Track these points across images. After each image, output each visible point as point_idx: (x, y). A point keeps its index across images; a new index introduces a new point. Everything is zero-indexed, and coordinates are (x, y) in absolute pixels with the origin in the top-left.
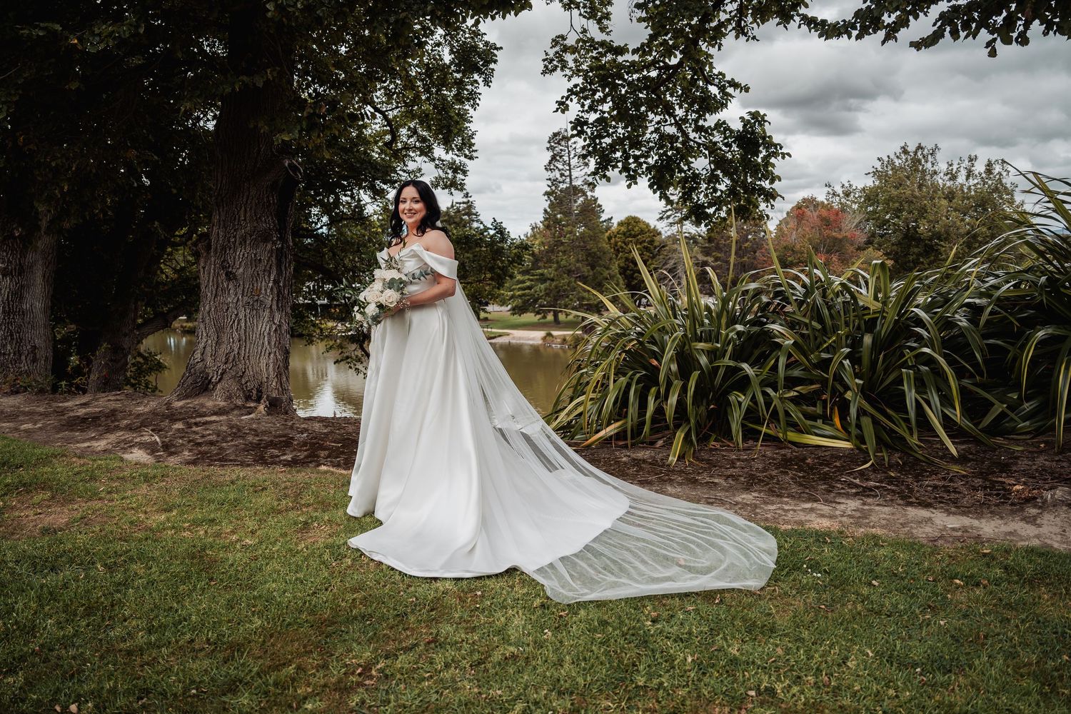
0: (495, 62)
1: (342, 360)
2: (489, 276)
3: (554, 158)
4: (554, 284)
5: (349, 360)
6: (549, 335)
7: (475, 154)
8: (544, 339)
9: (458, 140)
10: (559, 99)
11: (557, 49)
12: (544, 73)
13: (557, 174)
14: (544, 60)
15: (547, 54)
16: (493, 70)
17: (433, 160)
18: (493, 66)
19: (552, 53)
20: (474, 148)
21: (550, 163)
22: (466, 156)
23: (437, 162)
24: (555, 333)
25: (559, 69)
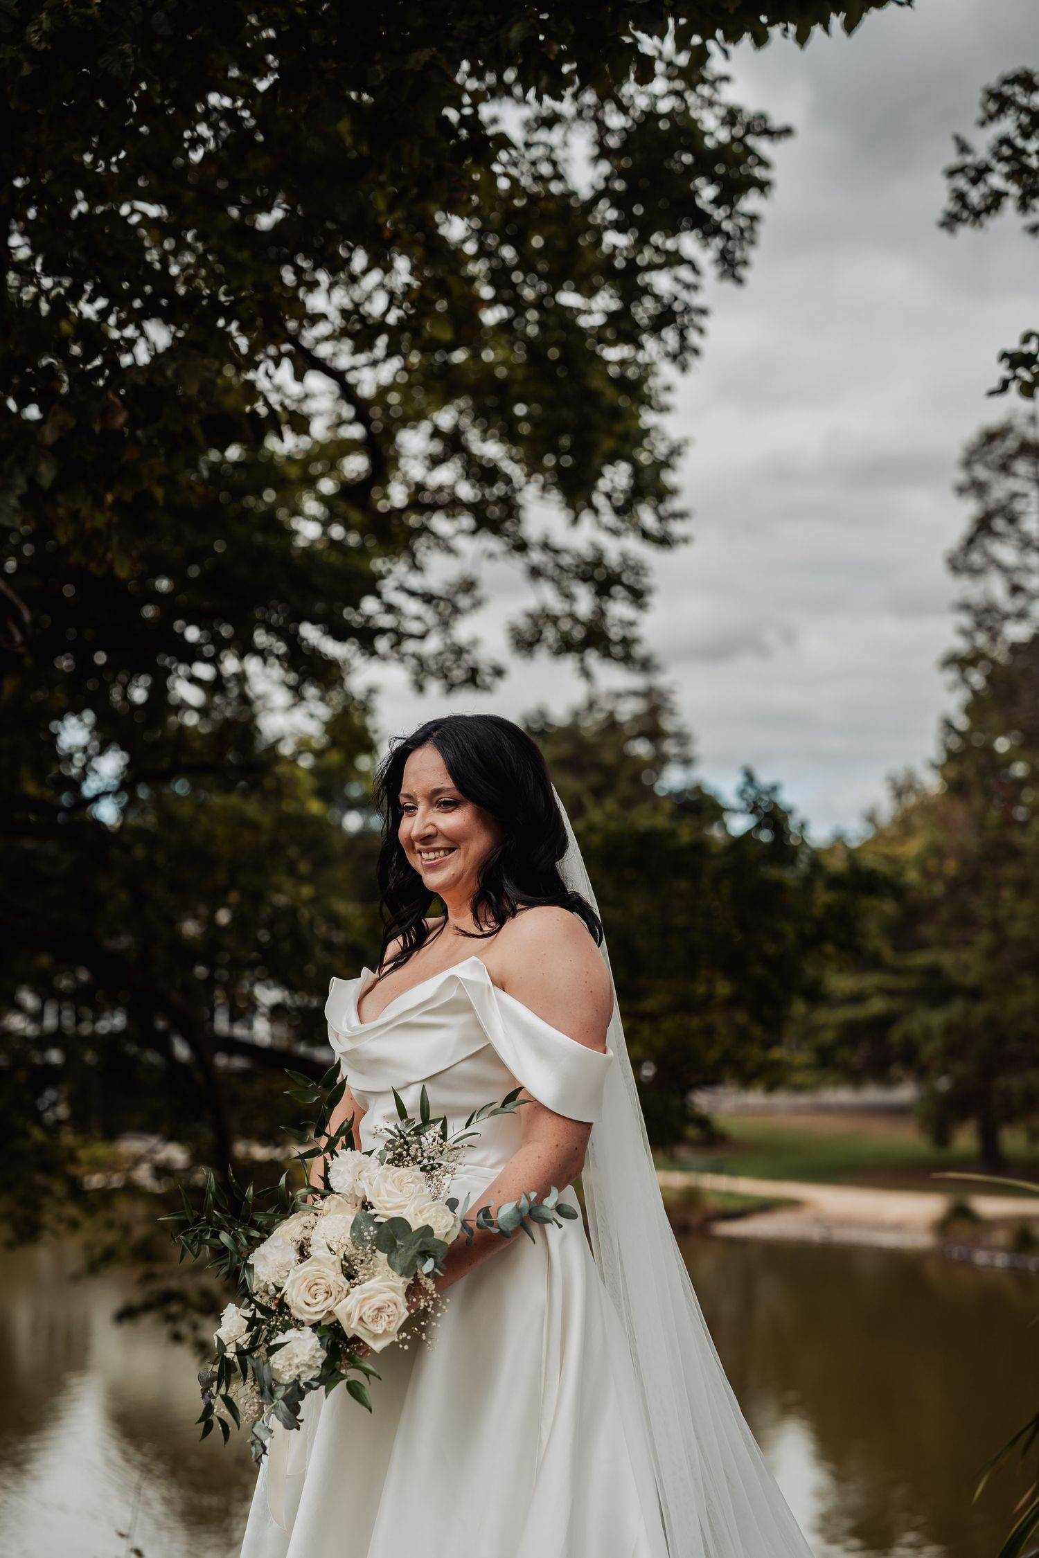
0: (763, 186)
1: (147, 1307)
2: (723, 988)
3: (984, 526)
4: (981, 1010)
5: (175, 1308)
6: (960, 1214)
7: (677, 528)
8: (943, 1227)
9: (617, 477)
10: (1013, 345)
11: (1007, 125)
12: (951, 222)
13: (996, 588)
14: (951, 173)
15: (964, 148)
16: (753, 218)
17: (521, 546)
18: (750, 202)
19: (983, 142)
20: (676, 504)
21: (970, 542)
22: (646, 535)
23: (537, 557)
24: (989, 1206)
25: (1010, 205)
